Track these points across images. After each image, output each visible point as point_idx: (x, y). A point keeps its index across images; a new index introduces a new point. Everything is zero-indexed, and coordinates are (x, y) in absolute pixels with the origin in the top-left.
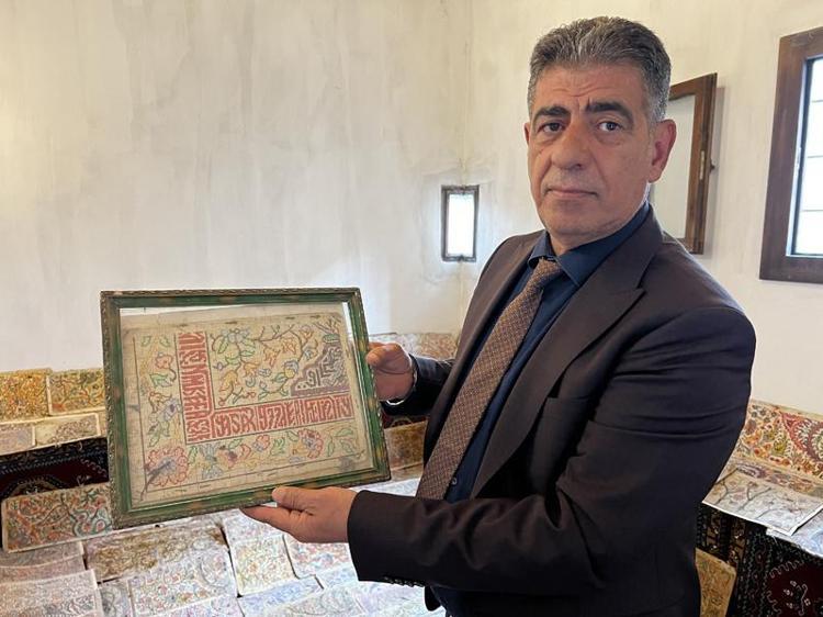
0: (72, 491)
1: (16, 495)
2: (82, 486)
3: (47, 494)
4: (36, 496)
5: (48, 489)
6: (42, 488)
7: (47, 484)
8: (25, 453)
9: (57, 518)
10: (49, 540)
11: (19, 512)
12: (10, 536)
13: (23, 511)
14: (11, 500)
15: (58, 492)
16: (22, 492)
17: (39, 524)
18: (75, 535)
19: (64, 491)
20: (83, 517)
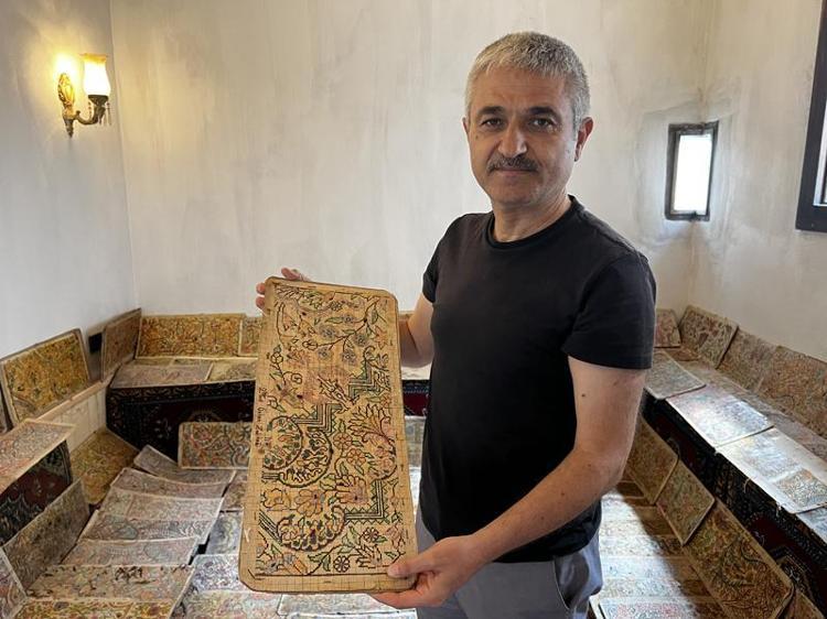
0: (233, 425)
1: (192, 421)
2: (241, 422)
3: (214, 424)
4: (206, 424)
5: (216, 420)
6: (211, 419)
7: (214, 415)
8: (198, 386)
9: (220, 446)
10: (212, 464)
11: (192, 436)
12: (184, 455)
13: (196, 435)
14: (187, 424)
15: (223, 424)
16: (196, 419)
17: (206, 449)
18: (233, 464)
19: (227, 424)
20: (239, 449)
